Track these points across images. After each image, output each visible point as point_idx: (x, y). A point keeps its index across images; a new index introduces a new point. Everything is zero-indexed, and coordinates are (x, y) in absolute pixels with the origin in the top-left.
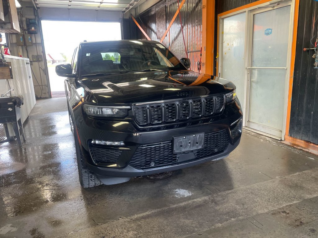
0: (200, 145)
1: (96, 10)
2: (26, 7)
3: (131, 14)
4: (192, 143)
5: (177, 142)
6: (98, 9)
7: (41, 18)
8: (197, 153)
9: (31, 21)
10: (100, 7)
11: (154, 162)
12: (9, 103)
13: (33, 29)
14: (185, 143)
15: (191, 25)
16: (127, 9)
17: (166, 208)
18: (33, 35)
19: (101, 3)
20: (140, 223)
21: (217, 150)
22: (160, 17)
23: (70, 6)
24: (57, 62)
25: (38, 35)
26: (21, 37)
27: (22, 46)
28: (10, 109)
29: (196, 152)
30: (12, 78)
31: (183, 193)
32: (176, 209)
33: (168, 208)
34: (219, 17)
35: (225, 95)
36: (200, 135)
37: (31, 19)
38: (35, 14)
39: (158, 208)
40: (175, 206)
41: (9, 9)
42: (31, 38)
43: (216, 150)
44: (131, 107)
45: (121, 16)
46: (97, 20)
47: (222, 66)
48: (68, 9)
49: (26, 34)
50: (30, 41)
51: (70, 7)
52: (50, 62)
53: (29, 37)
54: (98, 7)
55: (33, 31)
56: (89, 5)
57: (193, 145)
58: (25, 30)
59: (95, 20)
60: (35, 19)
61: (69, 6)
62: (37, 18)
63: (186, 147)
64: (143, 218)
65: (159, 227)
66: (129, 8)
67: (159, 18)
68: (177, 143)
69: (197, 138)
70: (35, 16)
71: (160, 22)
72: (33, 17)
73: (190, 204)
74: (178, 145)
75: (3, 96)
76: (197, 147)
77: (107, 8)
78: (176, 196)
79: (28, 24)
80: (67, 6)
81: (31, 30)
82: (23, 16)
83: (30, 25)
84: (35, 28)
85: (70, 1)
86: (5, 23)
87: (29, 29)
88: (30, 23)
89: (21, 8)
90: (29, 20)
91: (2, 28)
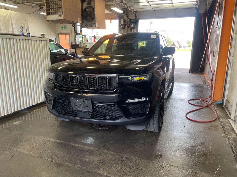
0: (90, 108)
3: (206, 9)
4: (83, 105)
5: (73, 102)
7: (139, 18)
10: (174, 7)
13: (132, 25)
14: (78, 104)
16: (196, 5)
17: (67, 143)
18: (133, 30)
23: (153, 8)
24: (182, 47)
25: (135, 30)
29: (90, 113)
35: (119, 77)
36: (88, 102)
37: (132, 20)
42: (131, 31)
43: (108, 118)
44: (54, 74)
45: (195, 12)
48: (154, 10)
49: (129, 29)
52: (177, 47)
54: (173, 7)
56: (167, 6)
57: (84, 108)
59: (174, 17)
60: (134, 20)
61: (152, 8)
63: (79, 107)
76: (88, 110)
78: (83, 140)
79: (130, 22)
80: (151, 9)
81: (131, 26)
82: (129, 18)
83: (131, 24)
84: (133, 25)
85: (150, 6)
86: (93, 24)
87: (130, 26)
88: (131, 22)
89: (124, 13)
90: (130, 20)
91: (91, 26)
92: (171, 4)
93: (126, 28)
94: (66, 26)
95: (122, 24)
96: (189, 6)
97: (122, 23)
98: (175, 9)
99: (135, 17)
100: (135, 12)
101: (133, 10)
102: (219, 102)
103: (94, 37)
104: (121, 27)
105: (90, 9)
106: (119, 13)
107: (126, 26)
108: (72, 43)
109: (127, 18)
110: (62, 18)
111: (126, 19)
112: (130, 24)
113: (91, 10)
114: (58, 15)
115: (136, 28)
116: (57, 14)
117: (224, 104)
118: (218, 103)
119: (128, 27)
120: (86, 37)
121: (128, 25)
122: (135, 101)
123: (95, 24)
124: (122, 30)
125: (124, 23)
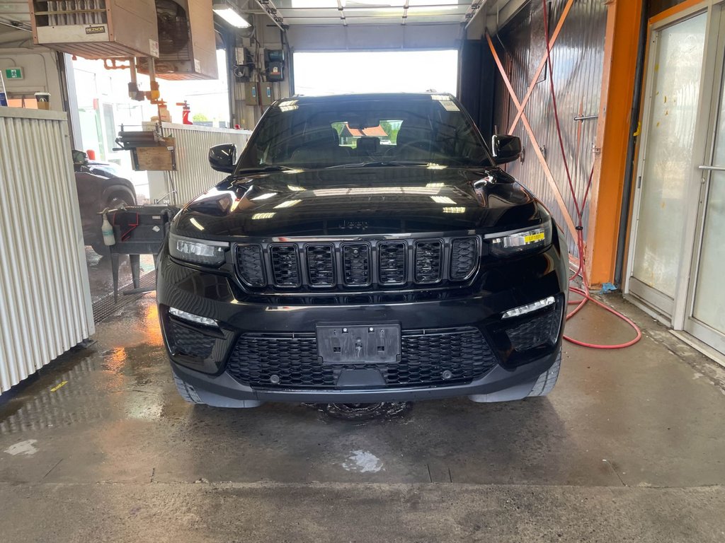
0: (390, 353)
1: (402, 25)
2: (268, 26)
3: (486, 29)
4: (366, 345)
5: (327, 338)
6: (404, 21)
7: (293, 47)
8: (389, 371)
9: (272, 55)
10: (406, 17)
11: (278, 375)
12: (154, 217)
13: (275, 70)
14: (347, 344)
15: (594, 50)
16: (469, 16)
17: (299, 486)
18: (276, 83)
19: (406, 8)
20: (222, 502)
21: (449, 377)
22: (538, 32)
23: (344, 18)
25: (285, 84)
26: (254, 88)
27: (255, 106)
28: (156, 229)
29: (386, 370)
30: (174, 169)
31: (367, 461)
32: (318, 492)
33: (303, 488)
34: (650, 25)
35: (483, 237)
36: (386, 331)
37: (273, 51)
38: (282, 41)
39: (284, 481)
40: (323, 485)
41: (189, 33)
42: (272, 89)
43: (447, 375)
44: (230, 245)
45: (459, 34)
46: (404, 47)
47: (647, 160)
48: (344, 26)
49: (263, 81)
50: (269, 96)
51: (345, 22)
53: (268, 88)
54: (403, 17)
55: (275, 75)
56: (382, 13)
57: (371, 352)
58: (262, 74)
59: (400, 48)
60: (280, 52)
61: (342, 18)
62: (285, 48)
63: (351, 353)
64: (240, 493)
65: (249, 521)
66: (473, 13)
67: (536, 34)
68: (326, 340)
69: (378, 336)
70: (283, 43)
71: (536, 45)
72: (278, 46)
73: (355, 492)
74: (329, 345)
75: (158, 203)
76: (383, 358)
77: (425, 17)
78: (344, 465)
79: (268, 60)
80: (338, 21)
81: (271, 73)
82: (262, 45)
83: (270, 64)
84: (279, 70)
85: (340, 9)
86: (182, 62)
87: (268, 71)
88: (272, 59)
89: (250, 29)
90: (268, 52)
91: (176, 70)
92: (403, 10)
93: (254, 78)
94: (23, 68)
95: (242, 64)
96: (447, 19)
97: (241, 60)
98: (404, 25)
99: (281, 44)
100: (282, 26)
101: (279, 20)
102: (608, 288)
103: (184, 108)
104: (237, 73)
105: (166, 11)
106: (237, 28)
107: (255, 72)
108: (122, 127)
109: (254, 45)
110: (103, 37)
111: (253, 49)
112: (267, 64)
113: (172, 13)
114: (88, 26)
115: (287, 79)
116: (82, 22)
117: (626, 291)
118: (605, 289)
119: (260, 74)
120: (165, 106)
121: (260, 69)
122: (520, 311)
123: (191, 60)
124: (243, 85)
125: (247, 62)
